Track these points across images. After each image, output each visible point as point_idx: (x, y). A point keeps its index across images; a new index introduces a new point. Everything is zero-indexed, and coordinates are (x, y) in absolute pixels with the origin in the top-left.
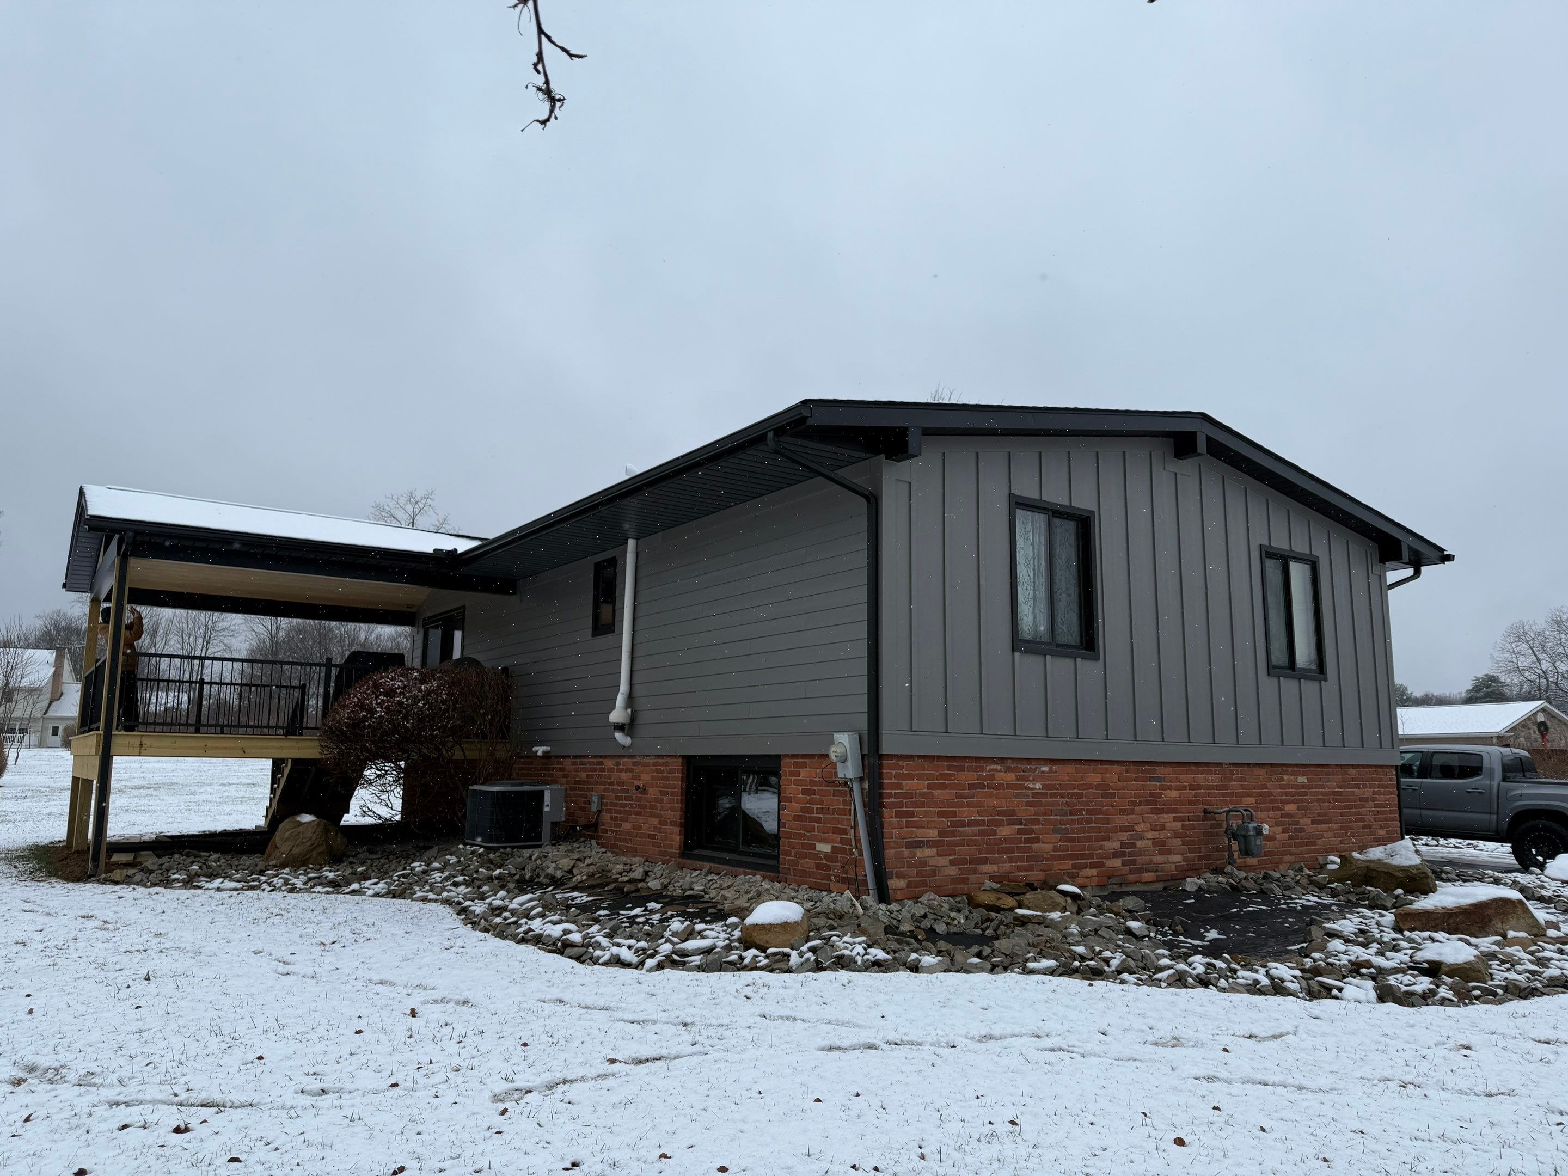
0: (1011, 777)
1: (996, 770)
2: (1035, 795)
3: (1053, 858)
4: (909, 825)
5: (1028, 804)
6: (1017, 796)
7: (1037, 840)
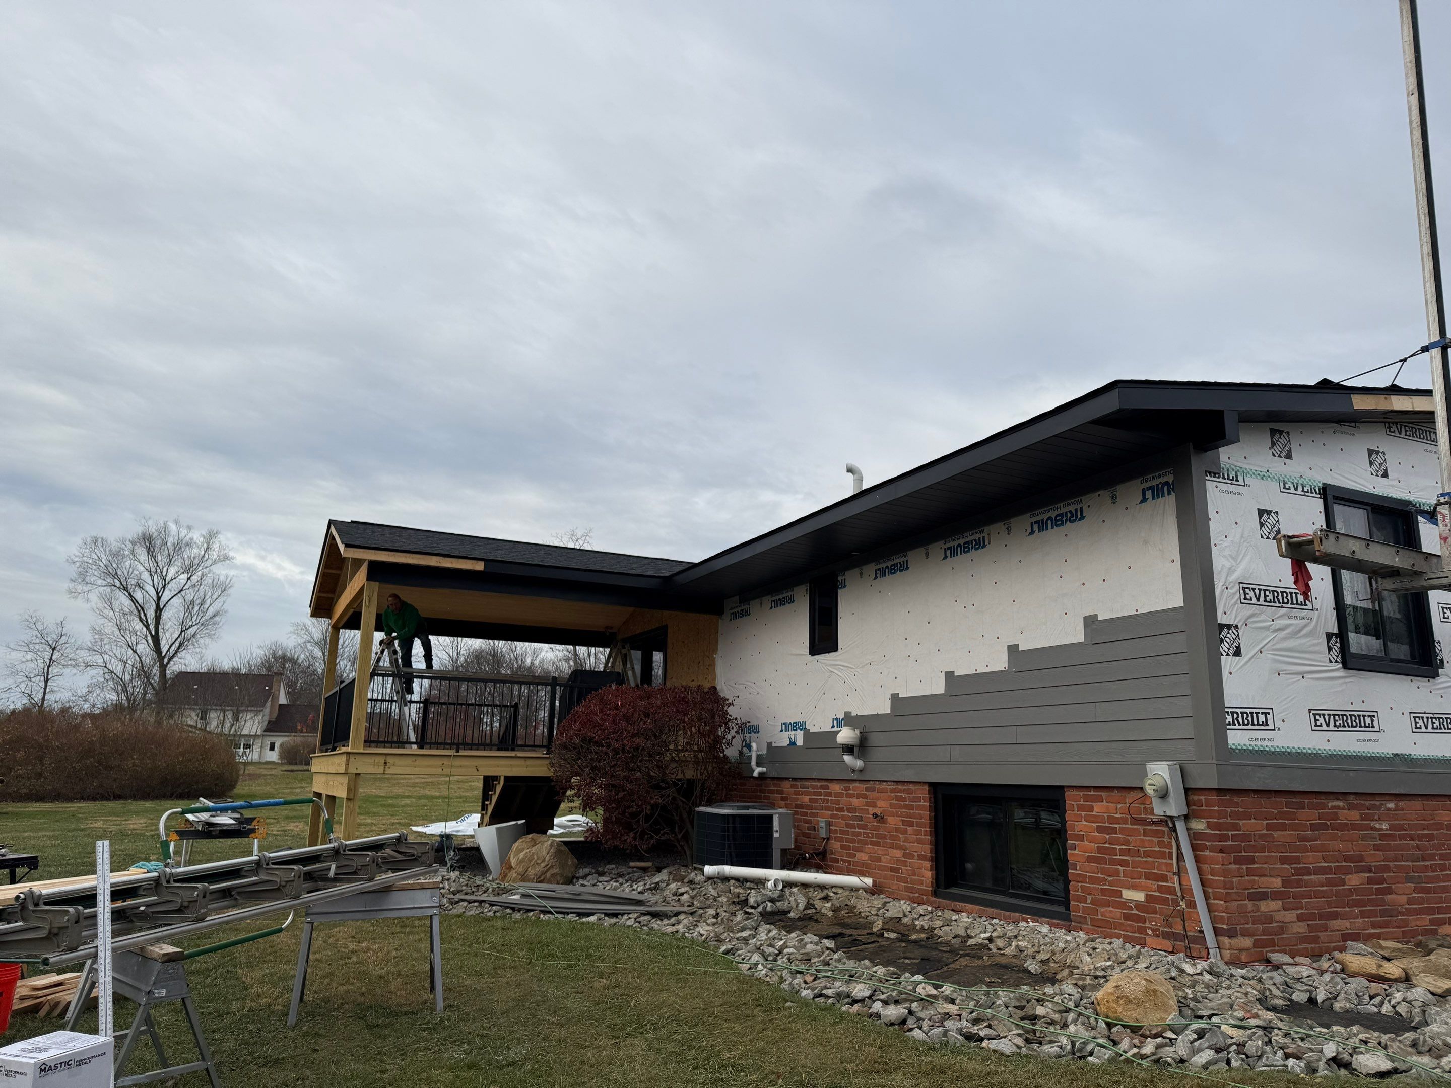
0: (1355, 815)
1: (1338, 808)
2: (1383, 837)
3: (1409, 912)
4: (1250, 873)
5: (1377, 848)
6: (1364, 838)
7: (1389, 891)
